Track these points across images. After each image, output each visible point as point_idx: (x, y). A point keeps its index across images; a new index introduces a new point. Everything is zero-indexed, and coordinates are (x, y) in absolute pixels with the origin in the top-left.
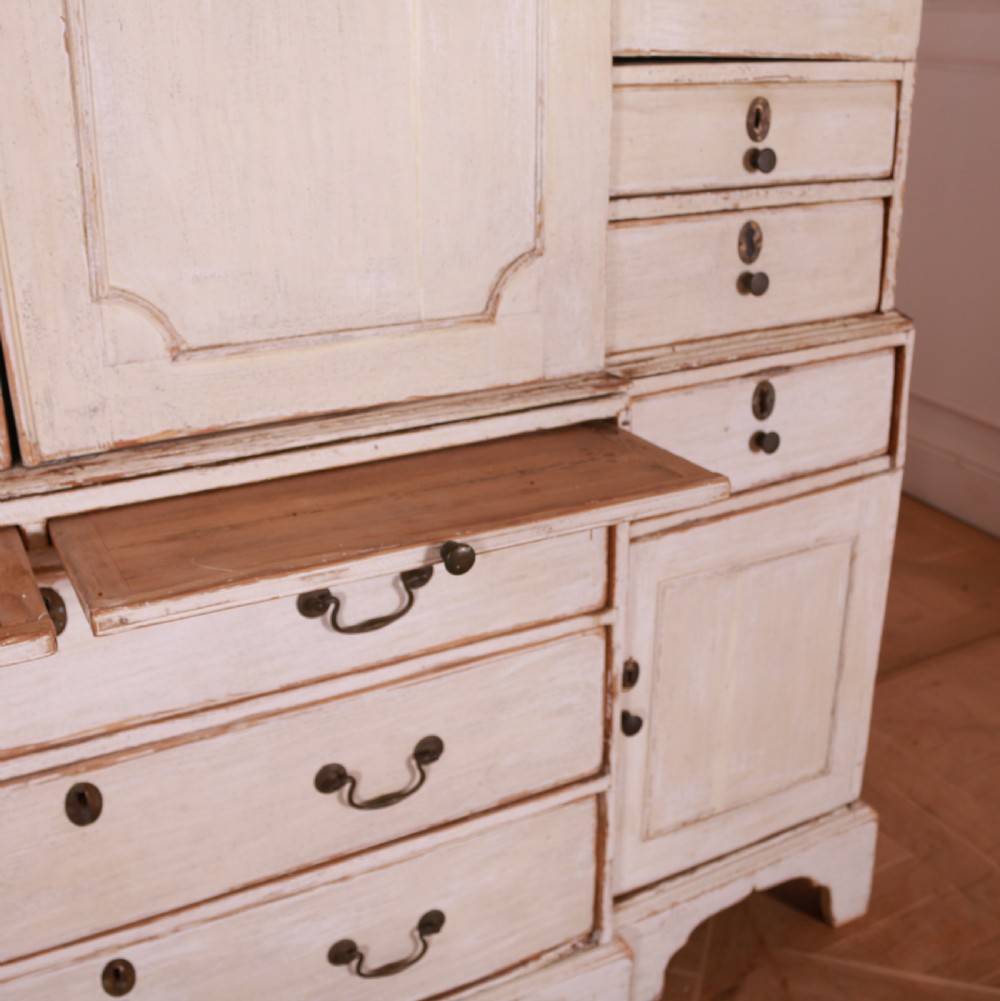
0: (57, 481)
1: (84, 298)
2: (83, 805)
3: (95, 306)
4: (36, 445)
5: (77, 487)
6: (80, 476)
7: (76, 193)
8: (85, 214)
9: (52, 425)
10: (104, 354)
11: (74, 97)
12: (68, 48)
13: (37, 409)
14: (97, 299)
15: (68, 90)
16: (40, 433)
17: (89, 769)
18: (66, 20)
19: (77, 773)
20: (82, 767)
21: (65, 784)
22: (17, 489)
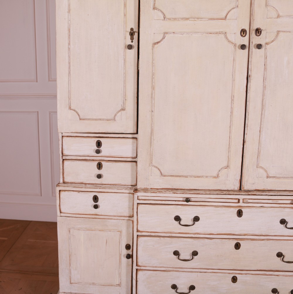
0: (246, 193)
1: (255, 167)
2: (237, 246)
3: (257, 168)
4: (244, 188)
5: (249, 195)
6: (250, 193)
7: (257, 152)
8: (258, 155)
9: (247, 185)
10: (257, 176)
11: (259, 139)
12: (260, 132)
13: (245, 182)
14: (257, 167)
15: (259, 137)
16: (245, 186)
17: (240, 240)
18: (260, 128)
19: (238, 240)
20: (239, 240)
21: (236, 242)
22: (240, 193)
